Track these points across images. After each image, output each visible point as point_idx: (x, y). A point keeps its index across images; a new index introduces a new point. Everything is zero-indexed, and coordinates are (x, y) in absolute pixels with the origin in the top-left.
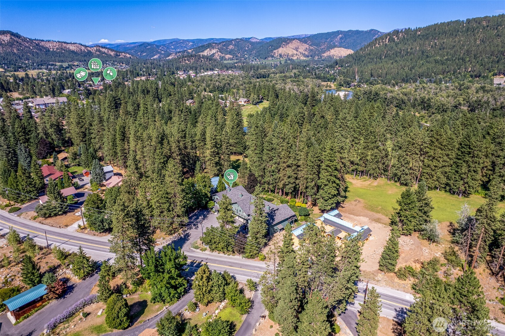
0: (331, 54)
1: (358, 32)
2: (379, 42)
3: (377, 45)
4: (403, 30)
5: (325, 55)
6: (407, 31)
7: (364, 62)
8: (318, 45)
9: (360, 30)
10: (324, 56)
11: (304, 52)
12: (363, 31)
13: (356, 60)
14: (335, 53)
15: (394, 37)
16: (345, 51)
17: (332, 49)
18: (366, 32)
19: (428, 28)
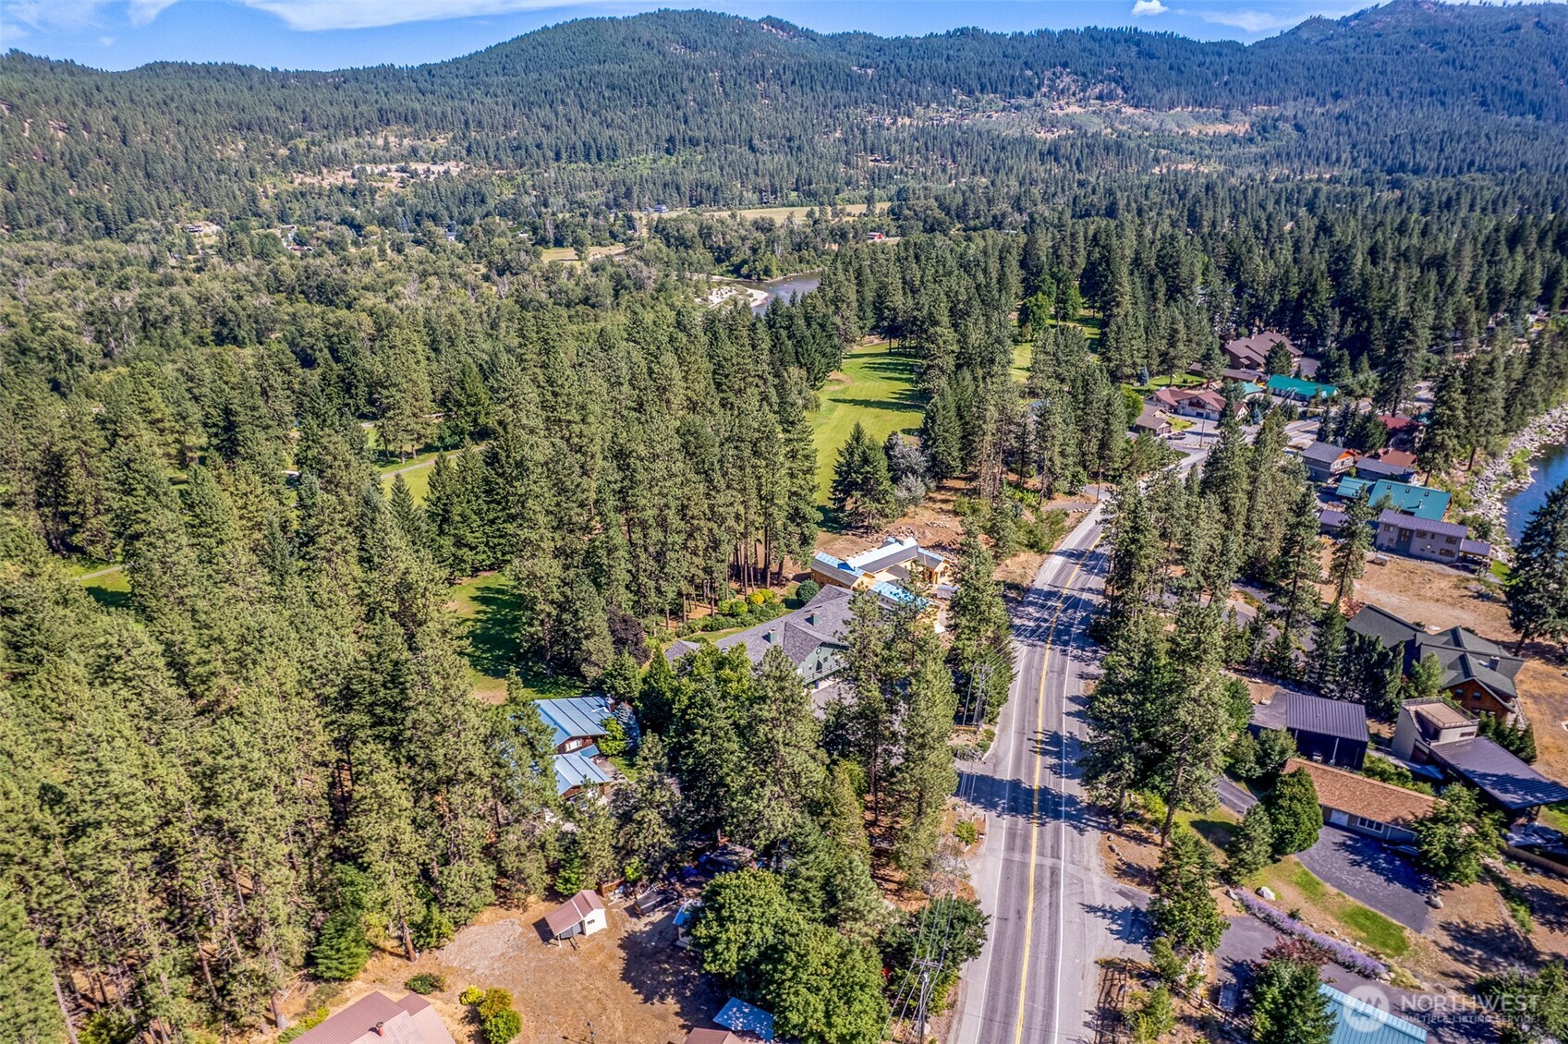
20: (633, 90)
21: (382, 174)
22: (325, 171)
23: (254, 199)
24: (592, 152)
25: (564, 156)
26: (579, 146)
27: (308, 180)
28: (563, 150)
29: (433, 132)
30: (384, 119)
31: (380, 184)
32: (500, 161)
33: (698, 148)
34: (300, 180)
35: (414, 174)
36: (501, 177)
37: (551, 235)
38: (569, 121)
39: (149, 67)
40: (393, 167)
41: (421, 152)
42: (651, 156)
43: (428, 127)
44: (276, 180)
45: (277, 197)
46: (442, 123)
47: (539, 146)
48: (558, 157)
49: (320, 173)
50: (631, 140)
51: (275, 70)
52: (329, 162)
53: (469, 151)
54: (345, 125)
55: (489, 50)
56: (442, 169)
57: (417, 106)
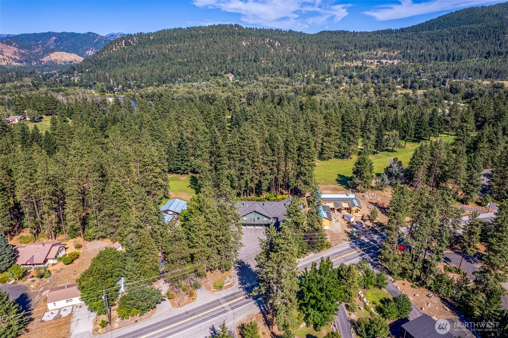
0: (53, 59)
1: (73, 35)
2: (116, 46)
3: (114, 49)
4: (136, 35)
5: (46, 59)
6: (140, 35)
7: (108, 66)
8: (29, 48)
9: (76, 32)
10: (44, 61)
11: (13, 57)
12: (80, 34)
13: (96, 64)
14: (57, 58)
15: (130, 40)
16: (68, 55)
17: (51, 53)
18: (84, 35)
19: (158, 33)
20: (479, 34)
21: (371, 63)
22: (354, 61)
23: (329, 68)
24: (452, 58)
25: (439, 59)
26: (446, 55)
27: (348, 64)
28: (439, 57)
29: (395, 50)
30: (380, 46)
31: (369, 66)
32: (413, 60)
33: (501, 56)
34: (345, 63)
35: (382, 63)
36: (411, 65)
37: (409, 85)
38: (447, 46)
39: (321, 32)
40: (376, 61)
41: (387, 57)
42: (477, 59)
43: (393, 49)
44: (339, 63)
45: (337, 68)
46: (398, 47)
47: (430, 55)
48: (436, 59)
49: (352, 62)
50: (470, 53)
51: (354, 32)
52: (356, 59)
53: (404, 56)
54: (366, 48)
55: (427, 22)
56: (391, 62)
57: (393, 42)
